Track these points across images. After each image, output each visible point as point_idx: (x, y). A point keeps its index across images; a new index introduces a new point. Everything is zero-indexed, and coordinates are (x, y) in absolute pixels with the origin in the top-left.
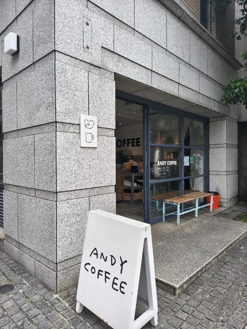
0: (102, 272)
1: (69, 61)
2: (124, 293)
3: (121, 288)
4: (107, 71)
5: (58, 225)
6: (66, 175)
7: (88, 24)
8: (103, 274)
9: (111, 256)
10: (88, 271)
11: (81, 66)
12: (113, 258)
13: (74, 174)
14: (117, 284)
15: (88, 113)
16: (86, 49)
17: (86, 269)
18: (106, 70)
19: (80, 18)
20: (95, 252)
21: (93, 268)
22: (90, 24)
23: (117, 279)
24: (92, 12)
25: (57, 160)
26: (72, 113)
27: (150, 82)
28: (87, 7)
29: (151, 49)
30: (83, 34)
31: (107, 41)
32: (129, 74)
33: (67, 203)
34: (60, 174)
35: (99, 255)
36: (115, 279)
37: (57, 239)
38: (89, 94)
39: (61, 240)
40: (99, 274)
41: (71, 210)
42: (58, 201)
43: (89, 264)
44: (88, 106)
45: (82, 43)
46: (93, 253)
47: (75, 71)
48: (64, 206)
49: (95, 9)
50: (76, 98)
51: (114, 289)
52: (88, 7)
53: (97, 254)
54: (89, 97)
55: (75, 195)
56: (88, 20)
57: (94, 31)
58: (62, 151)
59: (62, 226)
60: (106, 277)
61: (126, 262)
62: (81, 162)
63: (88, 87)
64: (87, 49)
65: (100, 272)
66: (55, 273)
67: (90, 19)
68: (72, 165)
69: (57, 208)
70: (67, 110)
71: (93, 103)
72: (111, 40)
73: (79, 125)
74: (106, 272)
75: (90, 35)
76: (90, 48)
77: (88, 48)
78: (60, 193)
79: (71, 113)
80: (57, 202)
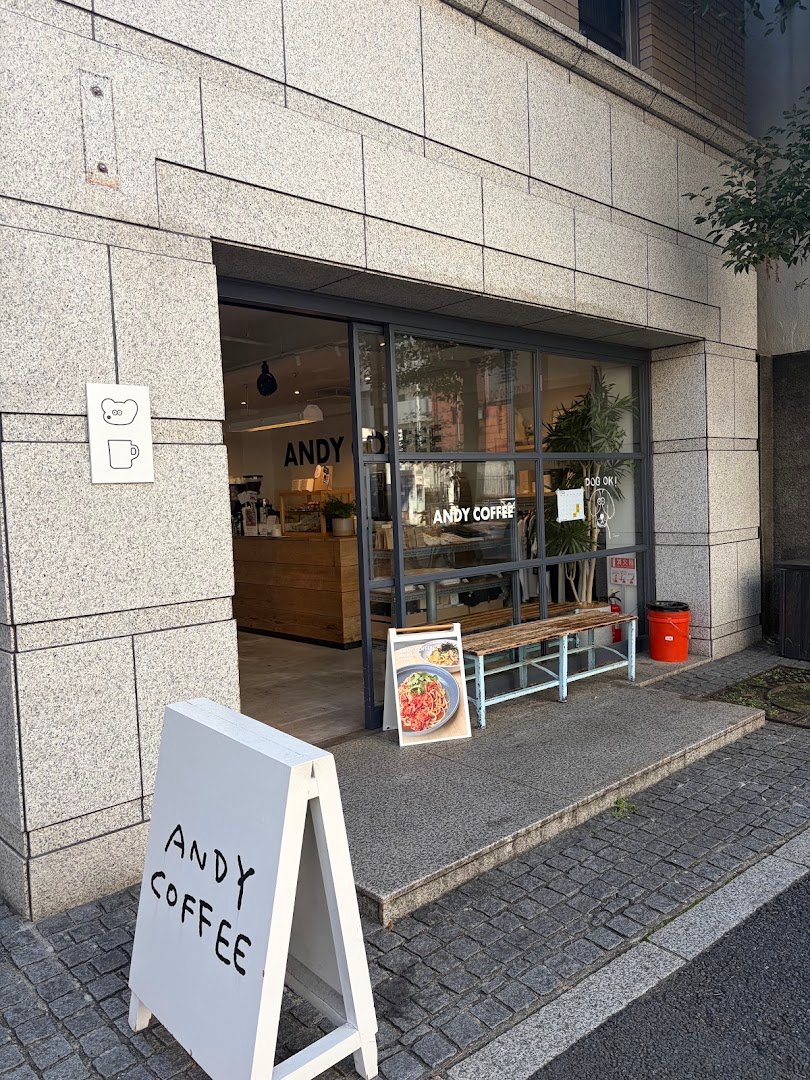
0: (194, 901)
1: (34, 222)
2: (242, 972)
3: (237, 955)
4: (184, 235)
5: (22, 720)
6: (44, 572)
7: (97, 93)
8: (195, 907)
9: (216, 851)
10: (159, 896)
11: (82, 232)
12: (220, 858)
13: (72, 570)
14: (227, 943)
15: (114, 378)
16: (97, 173)
17: (156, 892)
18: (178, 234)
19: (67, 79)
20: (177, 837)
21: (171, 887)
22: (106, 92)
23: (229, 926)
24: (111, 51)
25: (9, 530)
26: (57, 380)
27: (359, 255)
28: (94, 39)
29: (357, 143)
30: (83, 127)
31: (178, 137)
32: (271, 236)
33: (51, 657)
34: (21, 572)
35: (188, 846)
36: (224, 927)
37: (24, 763)
38: (116, 317)
39: (37, 765)
40: (185, 907)
41: (66, 676)
42: (20, 650)
43: (161, 874)
44: (112, 355)
45: (81, 157)
46: (172, 842)
47: (59, 248)
48: (41, 667)
49: (125, 38)
50: (66, 333)
51: (220, 957)
52: (97, 38)
53: (181, 845)
54: (114, 326)
55: (81, 631)
56: (97, 80)
57: (122, 112)
58: (26, 501)
59: (39, 724)
60: (203, 919)
61: (251, 872)
62: (96, 531)
63: (112, 294)
64: (101, 173)
65: (189, 903)
66: (24, 862)
67: (107, 75)
68: (65, 541)
69: (19, 672)
70: (37, 373)
71: (133, 344)
72: (191, 135)
73: (86, 416)
74: (203, 904)
75: (109, 129)
76: (111, 170)
77: (103, 170)
78: (27, 628)
79: (52, 381)
80: (17, 655)
